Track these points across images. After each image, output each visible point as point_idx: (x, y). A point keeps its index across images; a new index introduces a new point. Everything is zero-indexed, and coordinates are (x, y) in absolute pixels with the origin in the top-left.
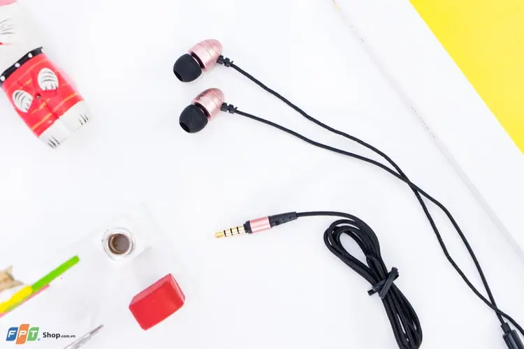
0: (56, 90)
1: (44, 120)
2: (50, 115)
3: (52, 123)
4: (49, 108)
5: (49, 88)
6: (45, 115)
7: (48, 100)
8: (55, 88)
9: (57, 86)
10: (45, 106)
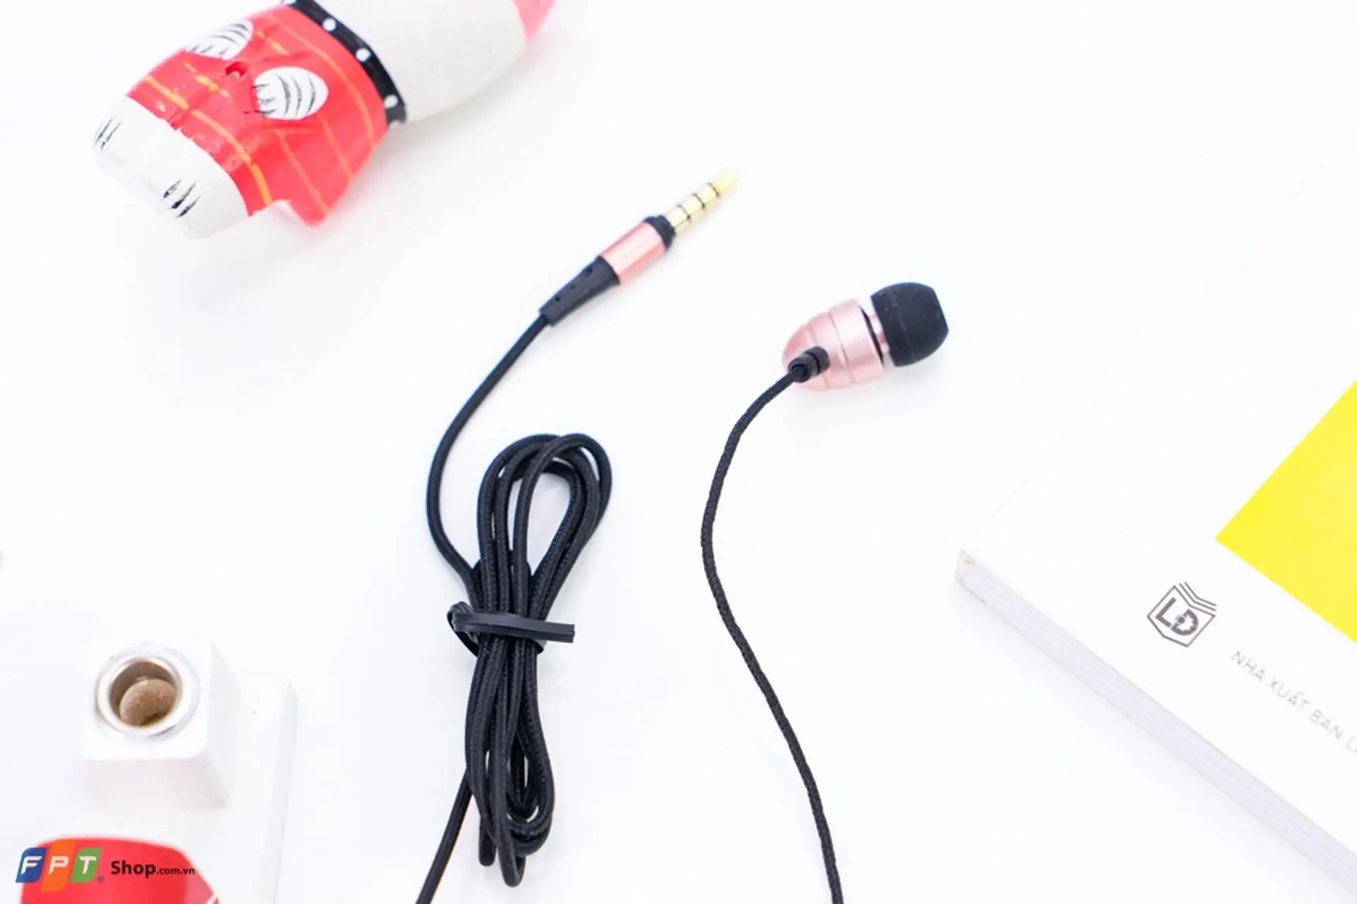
0: (257, 111)
1: (166, 91)
2: (182, 103)
3: (159, 114)
4: (201, 99)
5: (261, 95)
6: (182, 93)
7: (225, 93)
8: (263, 108)
9: (273, 116)
10: (206, 88)
